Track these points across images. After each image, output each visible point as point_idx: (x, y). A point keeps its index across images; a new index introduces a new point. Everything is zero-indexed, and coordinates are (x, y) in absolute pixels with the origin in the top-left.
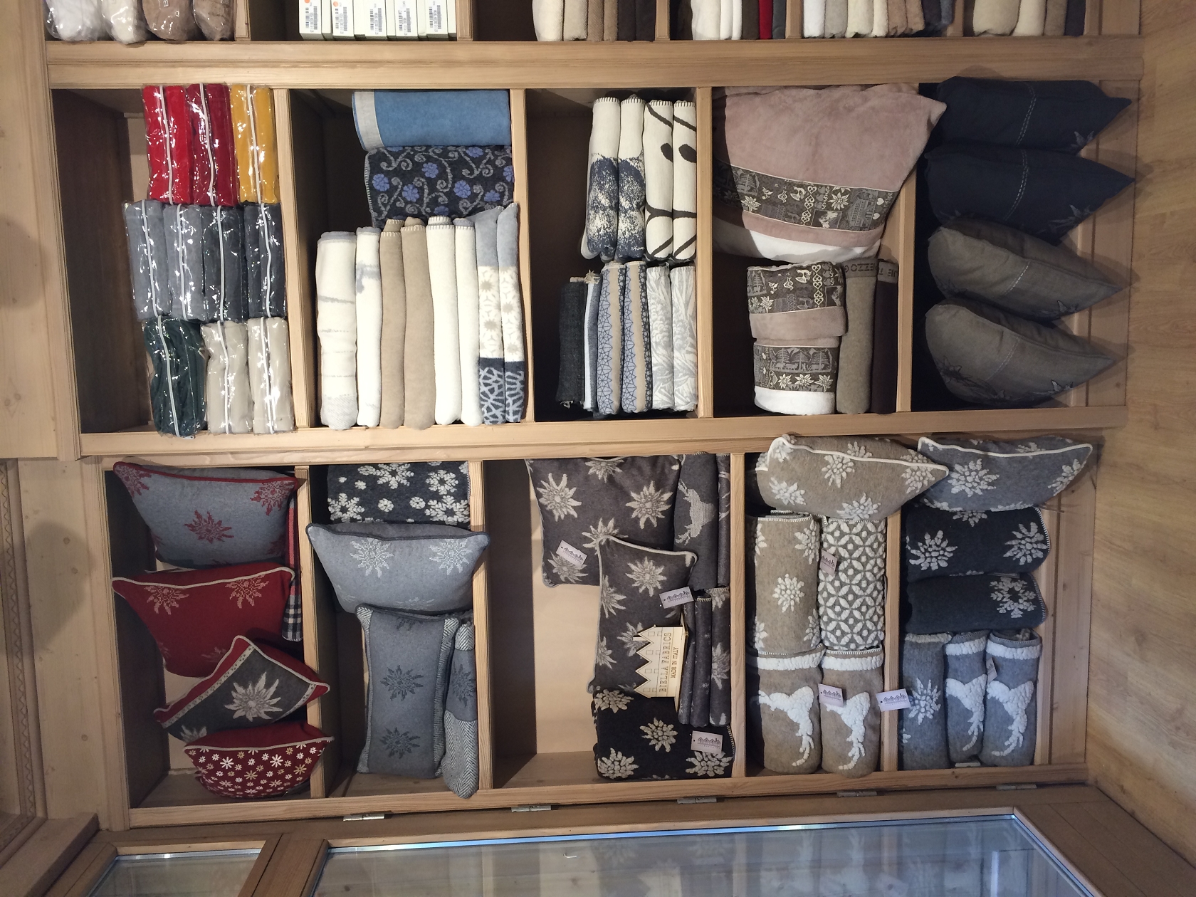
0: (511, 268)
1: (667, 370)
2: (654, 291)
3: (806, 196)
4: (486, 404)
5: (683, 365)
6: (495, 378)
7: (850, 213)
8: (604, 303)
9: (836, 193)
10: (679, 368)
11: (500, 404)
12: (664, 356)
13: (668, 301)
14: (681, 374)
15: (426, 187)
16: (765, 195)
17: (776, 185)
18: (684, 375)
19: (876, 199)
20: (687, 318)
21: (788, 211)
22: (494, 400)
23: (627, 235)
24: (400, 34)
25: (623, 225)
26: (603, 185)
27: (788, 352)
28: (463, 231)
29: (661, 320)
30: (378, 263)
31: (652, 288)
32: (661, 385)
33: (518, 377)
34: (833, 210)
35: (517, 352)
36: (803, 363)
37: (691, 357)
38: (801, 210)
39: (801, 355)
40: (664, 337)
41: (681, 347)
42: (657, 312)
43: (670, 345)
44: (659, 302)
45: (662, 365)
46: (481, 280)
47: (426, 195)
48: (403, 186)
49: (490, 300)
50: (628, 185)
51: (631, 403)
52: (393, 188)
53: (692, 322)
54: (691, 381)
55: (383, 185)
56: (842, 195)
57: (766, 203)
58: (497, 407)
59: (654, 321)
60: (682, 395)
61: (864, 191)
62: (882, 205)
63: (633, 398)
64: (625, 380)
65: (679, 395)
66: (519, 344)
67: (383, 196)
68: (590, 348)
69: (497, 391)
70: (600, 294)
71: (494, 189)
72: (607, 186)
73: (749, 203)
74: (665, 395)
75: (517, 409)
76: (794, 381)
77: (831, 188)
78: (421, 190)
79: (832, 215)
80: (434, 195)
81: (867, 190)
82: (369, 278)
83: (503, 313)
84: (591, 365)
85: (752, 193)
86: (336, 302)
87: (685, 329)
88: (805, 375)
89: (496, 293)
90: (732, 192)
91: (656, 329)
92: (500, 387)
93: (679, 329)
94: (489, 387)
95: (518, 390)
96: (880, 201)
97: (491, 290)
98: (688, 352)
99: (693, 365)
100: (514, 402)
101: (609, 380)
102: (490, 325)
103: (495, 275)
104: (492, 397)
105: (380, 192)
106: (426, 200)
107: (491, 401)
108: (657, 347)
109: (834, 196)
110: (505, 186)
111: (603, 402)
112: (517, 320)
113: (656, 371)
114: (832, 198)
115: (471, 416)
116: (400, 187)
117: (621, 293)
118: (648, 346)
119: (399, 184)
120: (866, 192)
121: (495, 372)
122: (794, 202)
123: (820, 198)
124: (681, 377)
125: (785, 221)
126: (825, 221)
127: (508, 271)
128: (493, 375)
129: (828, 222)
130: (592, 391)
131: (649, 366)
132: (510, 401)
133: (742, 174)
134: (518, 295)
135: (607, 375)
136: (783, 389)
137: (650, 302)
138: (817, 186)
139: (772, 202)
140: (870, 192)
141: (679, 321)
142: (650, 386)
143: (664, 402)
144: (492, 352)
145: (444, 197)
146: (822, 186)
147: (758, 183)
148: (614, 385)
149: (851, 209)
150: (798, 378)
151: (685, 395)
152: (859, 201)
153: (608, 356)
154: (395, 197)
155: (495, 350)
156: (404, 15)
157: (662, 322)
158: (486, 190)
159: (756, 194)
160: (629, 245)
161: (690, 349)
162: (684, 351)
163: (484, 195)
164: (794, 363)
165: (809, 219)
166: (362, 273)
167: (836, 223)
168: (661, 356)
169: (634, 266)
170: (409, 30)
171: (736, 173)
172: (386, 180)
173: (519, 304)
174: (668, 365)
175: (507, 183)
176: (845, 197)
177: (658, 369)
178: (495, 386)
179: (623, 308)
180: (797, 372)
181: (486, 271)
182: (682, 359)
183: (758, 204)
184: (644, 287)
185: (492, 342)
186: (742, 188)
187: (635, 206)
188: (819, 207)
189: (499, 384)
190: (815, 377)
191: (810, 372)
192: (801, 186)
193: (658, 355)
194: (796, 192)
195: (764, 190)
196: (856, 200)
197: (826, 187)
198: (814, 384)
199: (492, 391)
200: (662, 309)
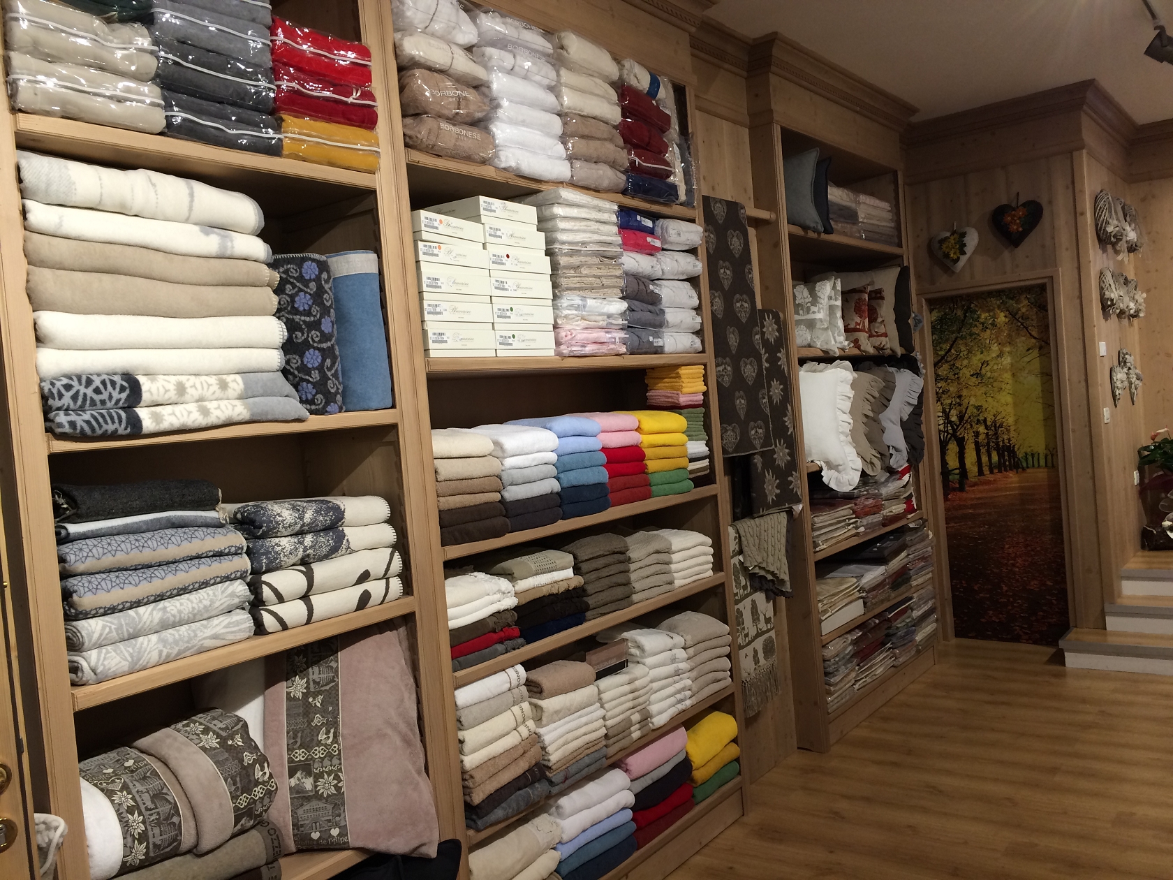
0: (249, 414)
1: (134, 630)
2: (223, 592)
3: (326, 745)
4: (75, 383)
5: (143, 649)
6: (116, 395)
7: (315, 804)
8: (200, 532)
9: (337, 778)
10: (138, 646)
11: (79, 403)
12: (151, 621)
13: (214, 613)
14: (131, 650)
15: (312, 318)
16: (314, 699)
17: (330, 708)
18: (131, 655)
19: (337, 825)
20: (200, 641)
21: (303, 732)
22: (85, 395)
23: (278, 549)
24: (425, 304)
25: (286, 543)
26: (321, 514)
27: (162, 789)
28: (275, 358)
29: (193, 608)
30: (235, 256)
31: (226, 589)
32: (113, 627)
33: (123, 425)
34: (315, 782)
35: (154, 424)
36: (158, 813)
37: (154, 657)
38: (308, 746)
39: (168, 807)
40: (174, 616)
41: (164, 642)
42: (200, 601)
43: (165, 626)
44: (212, 602)
45: (140, 622)
46: (230, 378)
47: (303, 318)
48: (310, 294)
49: (208, 388)
50: (325, 541)
51: (86, 589)
52: (306, 283)
53: (195, 648)
54: (125, 666)
55: (309, 272)
56: (336, 786)
57: (304, 704)
58: (75, 398)
59: (188, 599)
60: (105, 659)
61: (342, 808)
62: (331, 836)
63: (94, 590)
64: (112, 575)
65: (103, 655)
66: (165, 426)
67: (296, 270)
68: (145, 522)
69: (97, 398)
70: (208, 526)
71: (317, 393)
72: (321, 518)
73: (298, 686)
74: (101, 635)
75: (79, 427)
76: (130, 810)
77: (340, 770)
78: (308, 313)
79: (308, 784)
80: (303, 327)
81: (344, 811)
82: (219, 244)
83: (195, 404)
84: (126, 526)
85: (312, 686)
86: (189, 199)
87: (188, 642)
88: (144, 822)
89: (216, 395)
90: (306, 663)
91: (181, 604)
92: (103, 402)
93: (186, 634)
94: (101, 387)
95: (105, 427)
96: (335, 832)
97: (220, 390)
98: (160, 652)
99: (145, 664)
100: (88, 422)
101: (113, 552)
102: (181, 389)
103: (235, 394)
104: (89, 392)
105: (301, 268)
106: (297, 318)
107: (83, 390)
108: (160, 609)
109: (332, 777)
110: (321, 406)
111: (81, 550)
112: (193, 422)
113: (130, 616)
114: (329, 775)
115: (52, 362)
116: (309, 291)
117: (218, 552)
118: (160, 598)
119: (311, 290)
120: (342, 811)
121: (124, 396)
122: (315, 734)
123: (326, 762)
124: (128, 651)
125: (288, 733)
126: (299, 779)
127: (246, 411)
128: (120, 393)
129: (298, 782)
130: (92, 531)
131: (137, 604)
132: (87, 416)
133: (332, 667)
134: (220, 422)
135: (119, 548)
136: (112, 802)
137: (209, 590)
138: (339, 754)
139: (308, 711)
140: (342, 816)
141: (194, 631)
142: (111, 610)
143: (90, 635)
144: (149, 391)
145: (303, 338)
146: (340, 759)
147: (327, 688)
148: (108, 561)
149: (319, 803)
150: (136, 814)
151: (106, 663)
152: (330, 807)
153: (143, 547)
154: (298, 284)
155: (151, 394)
156: (438, 310)
157: (191, 610)
158: (315, 385)
159: (312, 690)
160: (267, 553)
161: (164, 654)
162: (160, 646)
163: (308, 382)
164: (153, 802)
165: (297, 760)
166: (224, 237)
167: (298, 792)
168: (150, 619)
169: (244, 563)
170: (429, 313)
171: (332, 660)
172: (313, 276)
173: (209, 425)
174: (140, 630)
175: (324, 407)
176: (333, 790)
177: (134, 618)
178: (105, 396)
179: (199, 557)
180: (143, 810)
181: (238, 384)
182: (151, 647)
183: (300, 695)
184: (228, 578)
185: (162, 390)
186: (315, 673)
187: (308, 552)
188: (316, 766)
189: (108, 401)
190: (143, 837)
191: (149, 828)
192: (335, 736)
193: (151, 613)
194: (328, 732)
195: (320, 697)
196: (331, 803)
197: (340, 764)
198: (134, 838)
199: (97, 391)
200: (205, 607)
